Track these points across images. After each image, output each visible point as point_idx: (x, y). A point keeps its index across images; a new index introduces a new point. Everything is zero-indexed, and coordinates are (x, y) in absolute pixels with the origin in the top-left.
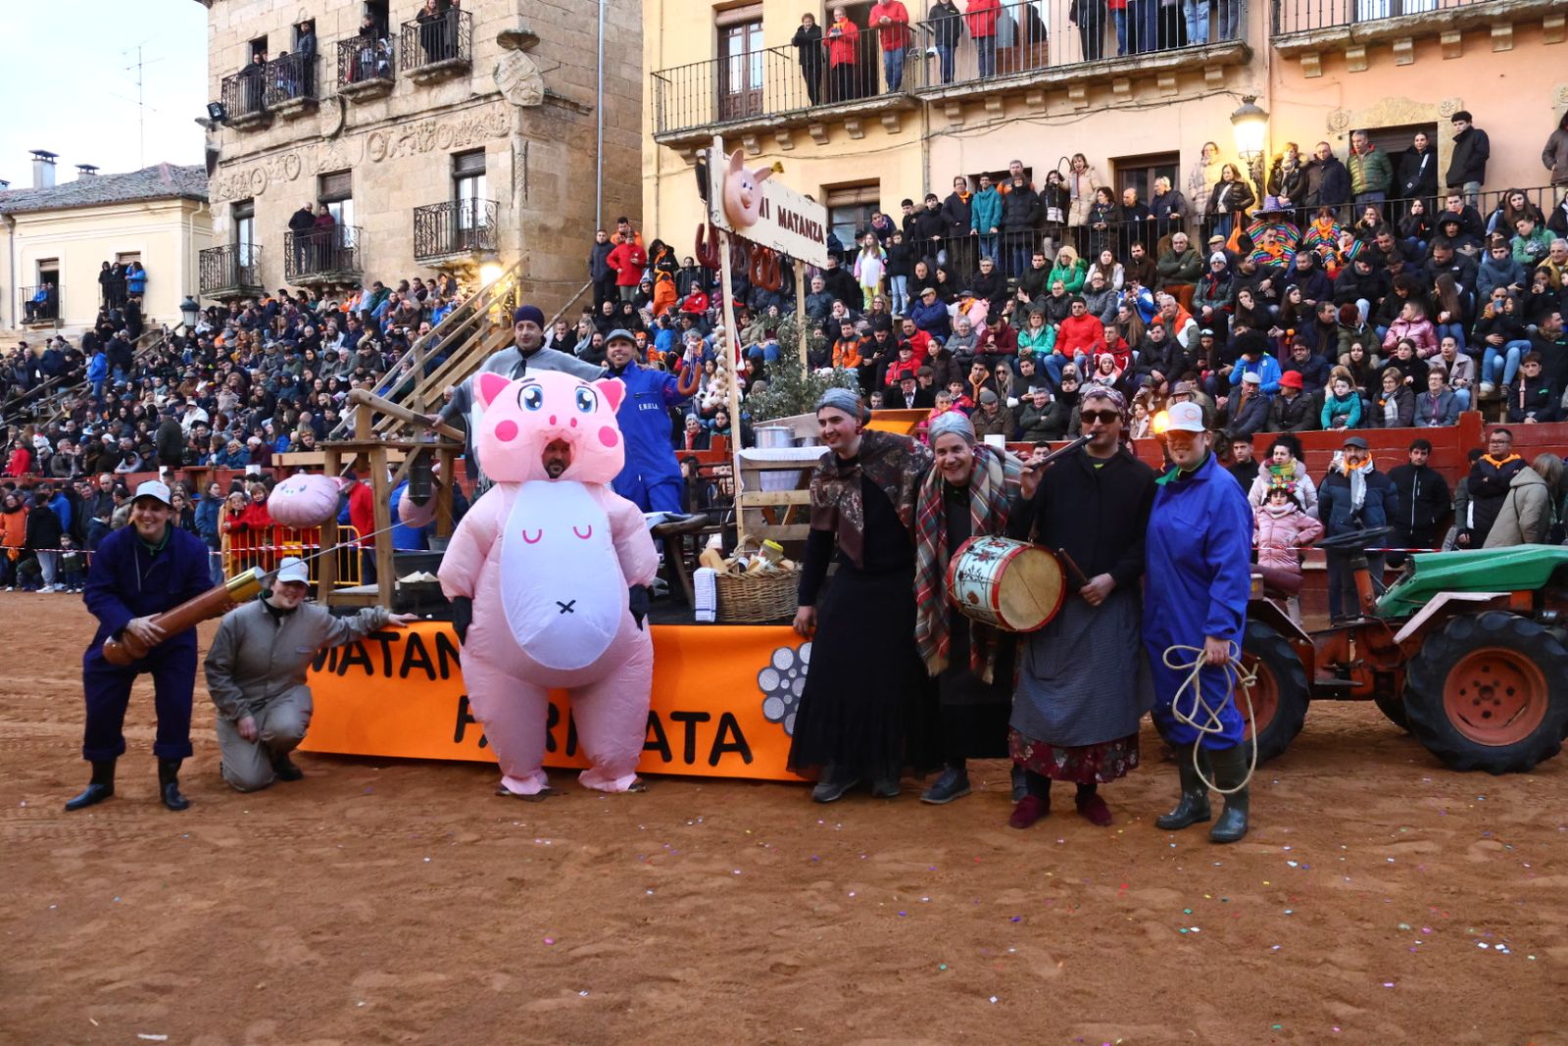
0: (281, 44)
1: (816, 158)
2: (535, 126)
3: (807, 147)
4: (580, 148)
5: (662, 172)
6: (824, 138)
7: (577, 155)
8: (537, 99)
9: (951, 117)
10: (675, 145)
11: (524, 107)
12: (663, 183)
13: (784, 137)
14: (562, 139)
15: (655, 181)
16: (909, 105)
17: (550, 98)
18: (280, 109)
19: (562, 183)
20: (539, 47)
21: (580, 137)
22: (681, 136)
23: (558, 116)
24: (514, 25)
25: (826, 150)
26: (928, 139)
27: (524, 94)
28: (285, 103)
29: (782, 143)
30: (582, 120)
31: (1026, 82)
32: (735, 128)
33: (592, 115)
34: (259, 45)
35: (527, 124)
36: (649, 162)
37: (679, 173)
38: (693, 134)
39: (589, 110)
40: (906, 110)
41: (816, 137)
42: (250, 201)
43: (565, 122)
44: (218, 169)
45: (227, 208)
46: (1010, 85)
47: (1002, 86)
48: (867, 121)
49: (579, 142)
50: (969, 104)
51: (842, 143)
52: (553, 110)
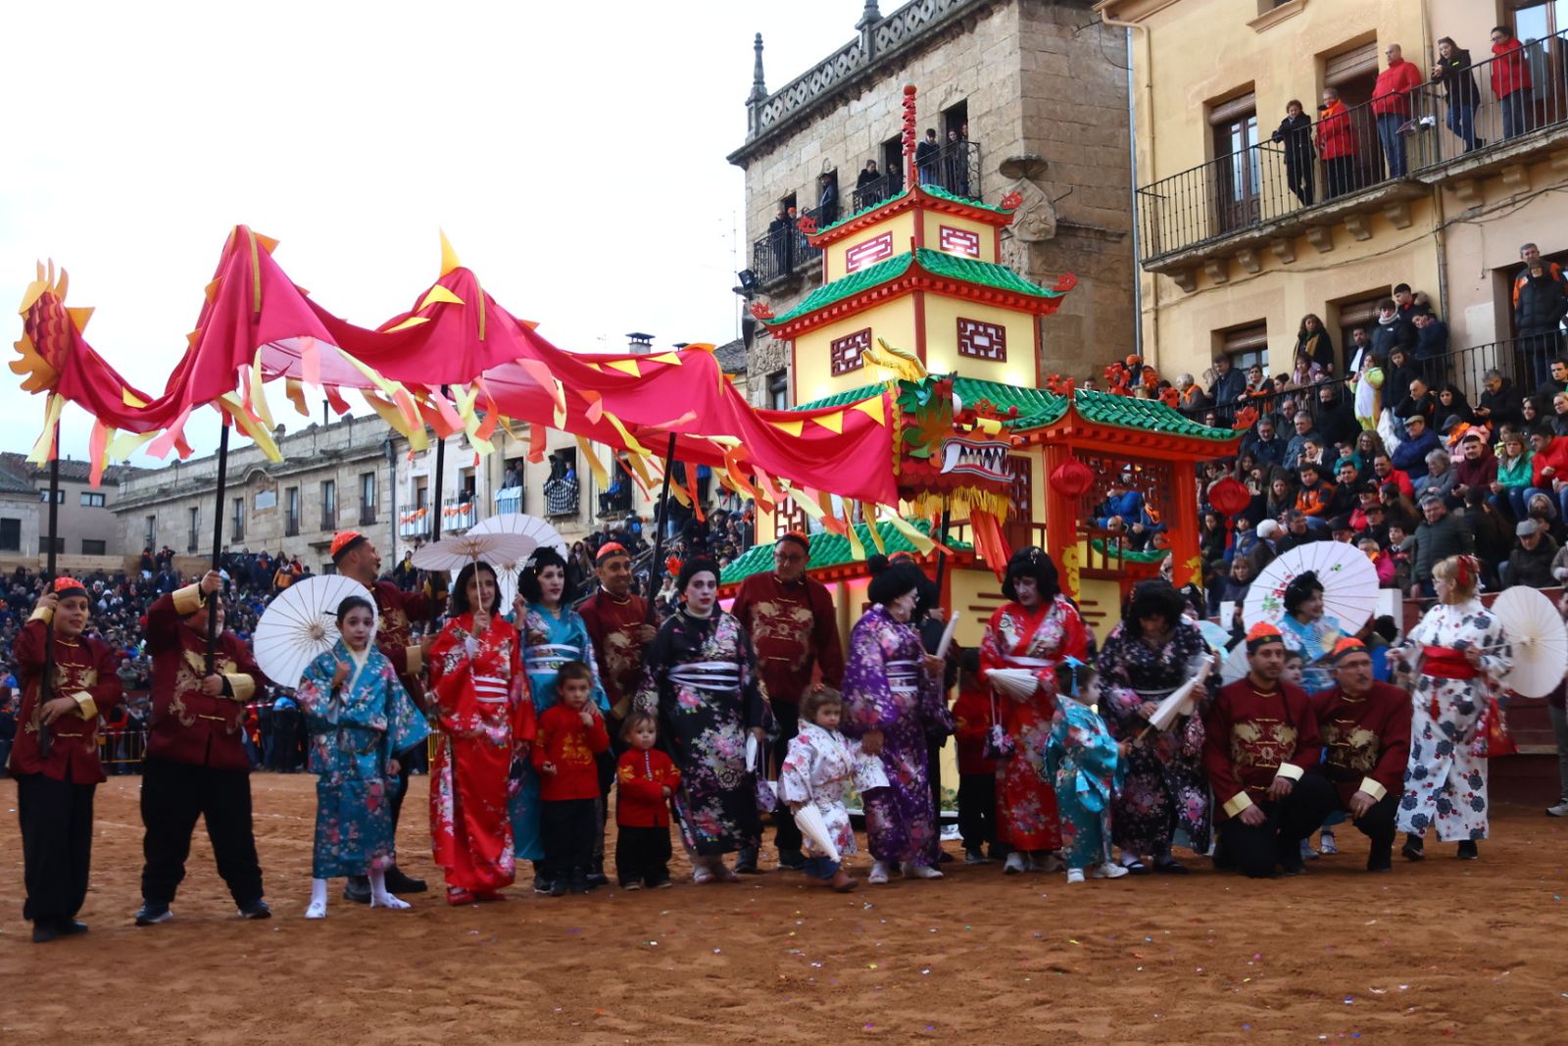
0: (808, 200)
1: (1320, 269)
2: (1049, 263)
3: (1312, 258)
4: (1115, 283)
5: (1162, 303)
6: (1327, 243)
7: (1107, 291)
8: (1047, 231)
9: (1465, 199)
10: (1169, 270)
11: (1035, 244)
12: (1163, 318)
13: (1281, 249)
14: (1086, 274)
15: (1152, 316)
16: (1412, 191)
17: (1065, 228)
18: (805, 270)
19: (1088, 323)
20: (1051, 170)
21: (1110, 269)
22: (1169, 261)
23: (1080, 248)
24: (1018, 151)
25: (1331, 258)
26: (1443, 230)
27: (1033, 227)
28: (807, 264)
29: (1280, 255)
30: (1112, 249)
31: (1542, 143)
32: (1224, 244)
33: (1125, 242)
34: (790, 201)
35: (1038, 262)
36: (1147, 294)
37: (1178, 303)
38: (1181, 257)
39: (1121, 236)
40: (1411, 201)
41: (1316, 244)
42: (783, 372)
43: (1090, 253)
44: (755, 340)
45: (762, 380)
46: (1525, 149)
47: (1513, 152)
48: (1368, 219)
49: (1109, 275)
50: (1483, 182)
51: (1349, 249)
52: (1073, 242)
